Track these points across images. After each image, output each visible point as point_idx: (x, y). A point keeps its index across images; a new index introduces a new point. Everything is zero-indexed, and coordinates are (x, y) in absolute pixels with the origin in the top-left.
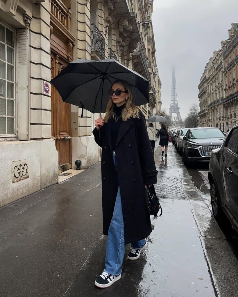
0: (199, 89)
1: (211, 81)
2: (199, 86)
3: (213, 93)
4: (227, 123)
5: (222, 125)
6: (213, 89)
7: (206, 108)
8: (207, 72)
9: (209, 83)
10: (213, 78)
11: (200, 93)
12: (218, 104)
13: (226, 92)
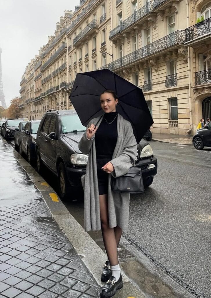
0: (21, 85)
1: (28, 83)
2: (20, 83)
3: (29, 93)
4: (35, 116)
5: (33, 117)
6: (29, 90)
7: (24, 103)
8: (26, 74)
9: (27, 84)
10: (29, 81)
11: (22, 89)
12: (31, 102)
13: (35, 95)
